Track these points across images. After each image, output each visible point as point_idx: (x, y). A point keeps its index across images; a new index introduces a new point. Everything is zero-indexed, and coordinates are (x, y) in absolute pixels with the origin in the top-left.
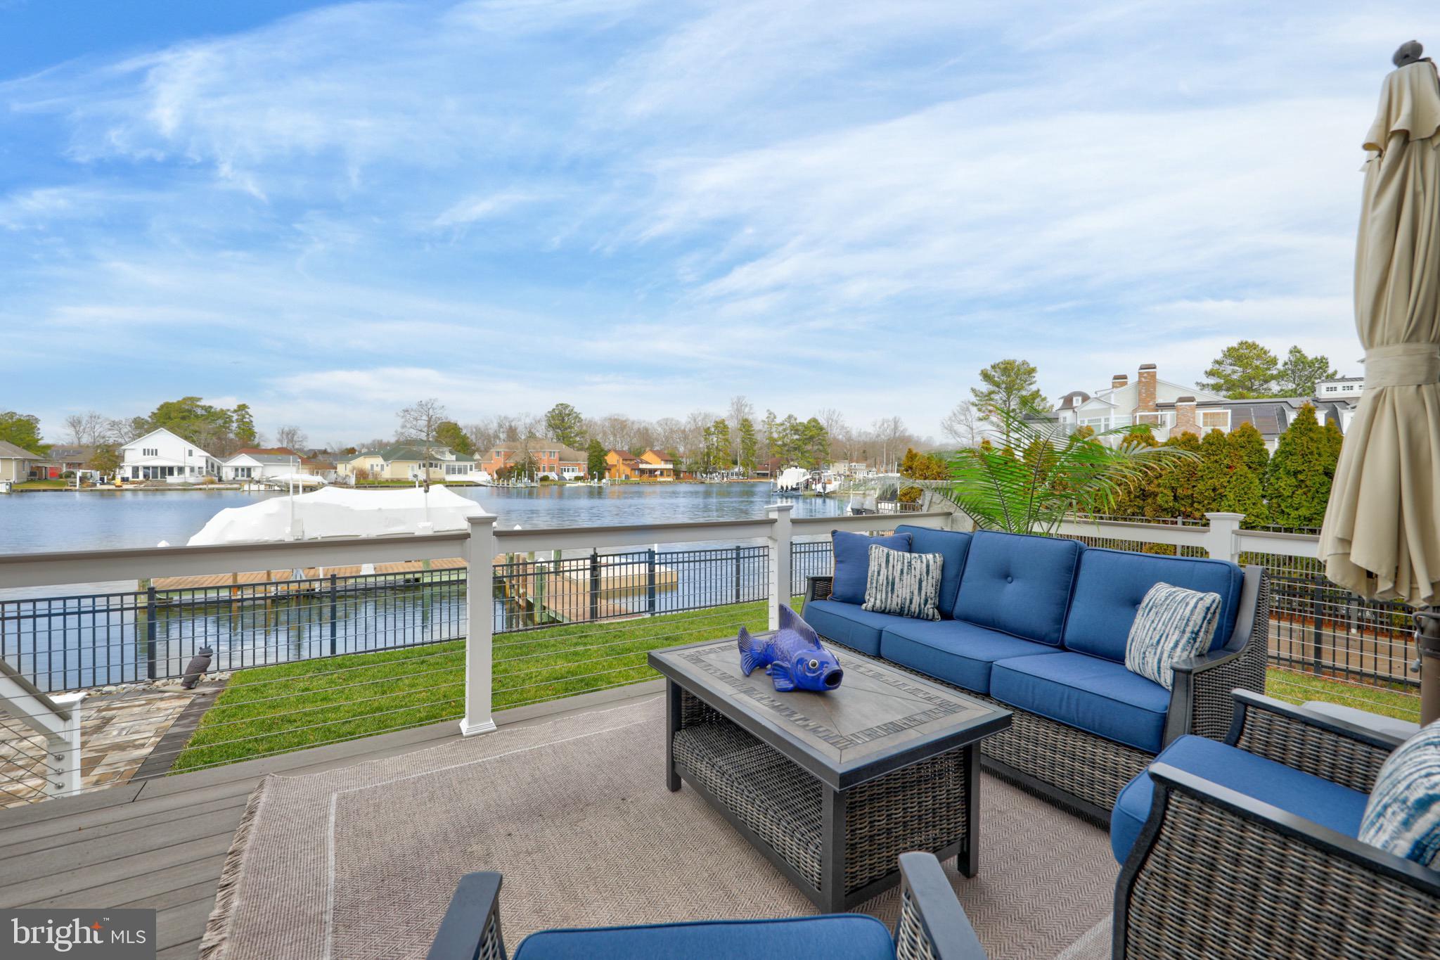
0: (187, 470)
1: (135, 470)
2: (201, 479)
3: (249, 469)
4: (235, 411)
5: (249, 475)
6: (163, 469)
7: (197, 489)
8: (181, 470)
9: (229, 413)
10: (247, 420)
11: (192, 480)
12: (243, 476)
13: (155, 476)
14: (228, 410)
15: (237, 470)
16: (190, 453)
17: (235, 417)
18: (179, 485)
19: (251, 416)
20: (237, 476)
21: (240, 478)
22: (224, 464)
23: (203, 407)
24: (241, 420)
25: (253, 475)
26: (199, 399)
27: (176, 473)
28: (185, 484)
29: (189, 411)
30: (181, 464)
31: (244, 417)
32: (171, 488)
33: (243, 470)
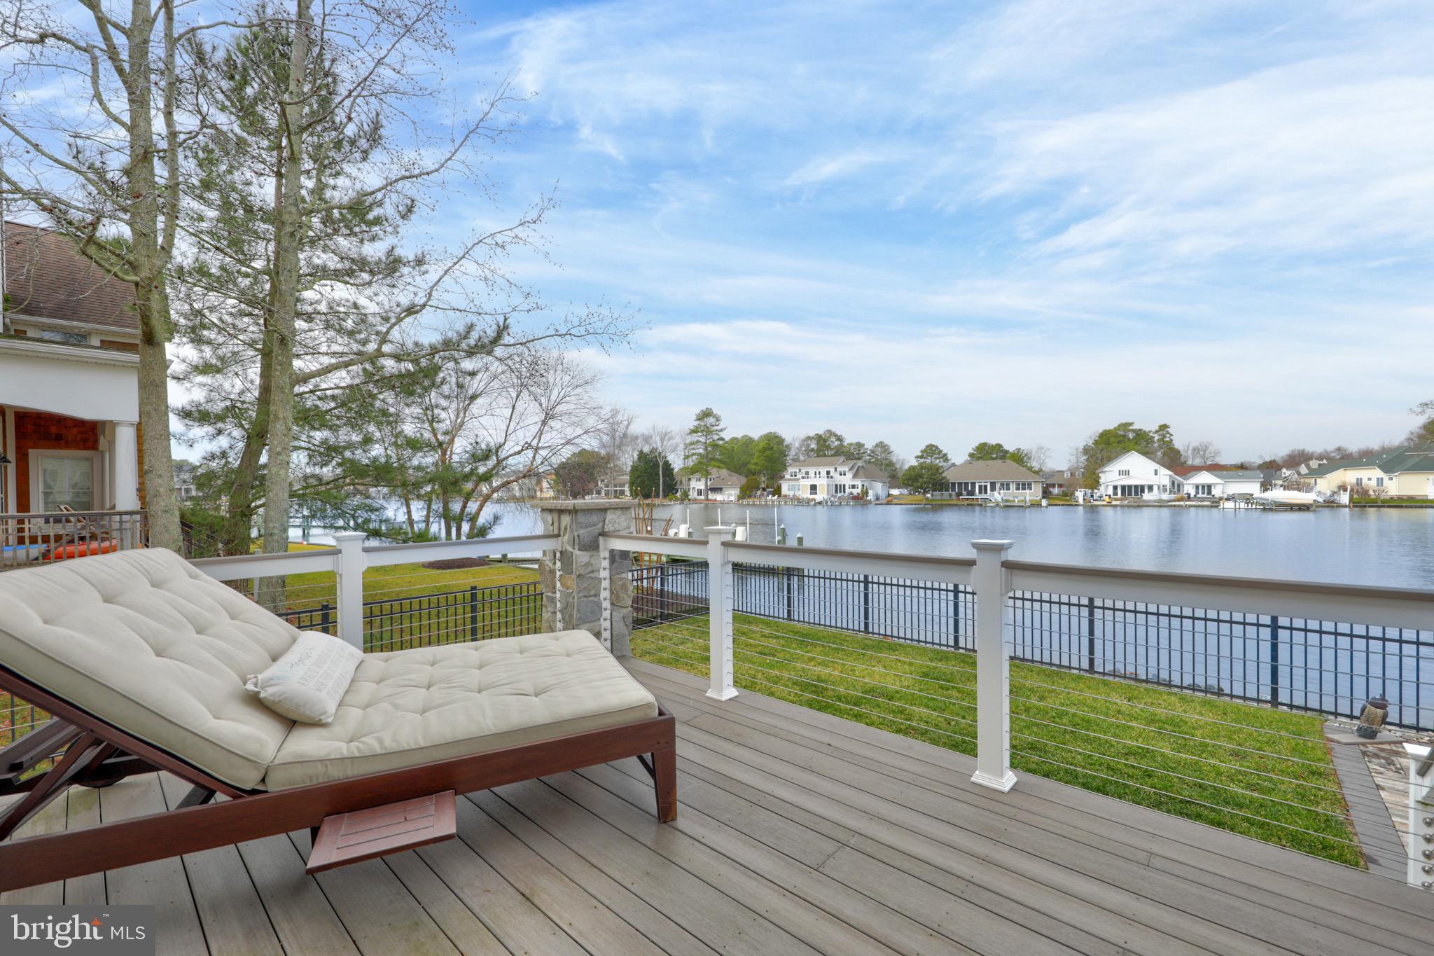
0: (1155, 488)
1: (1115, 488)
2: (1173, 496)
3: (1209, 487)
4: (1157, 432)
5: (1209, 493)
6: (1136, 487)
7: (1171, 506)
8: (1150, 488)
9: (1151, 434)
10: (1168, 439)
11: (1165, 497)
12: (1203, 493)
13: (1130, 494)
14: (1150, 432)
15: (1197, 487)
16: (1156, 472)
17: (1156, 437)
18: (1155, 501)
19: (1171, 435)
20: (1197, 493)
21: (1200, 495)
22: (1185, 482)
23: (1134, 431)
24: (1162, 440)
25: (1214, 492)
26: (1131, 424)
27: (1146, 490)
28: (1160, 501)
29: (1124, 436)
30: (1150, 483)
31: (1165, 436)
32: (1148, 505)
33: (1203, 487)
